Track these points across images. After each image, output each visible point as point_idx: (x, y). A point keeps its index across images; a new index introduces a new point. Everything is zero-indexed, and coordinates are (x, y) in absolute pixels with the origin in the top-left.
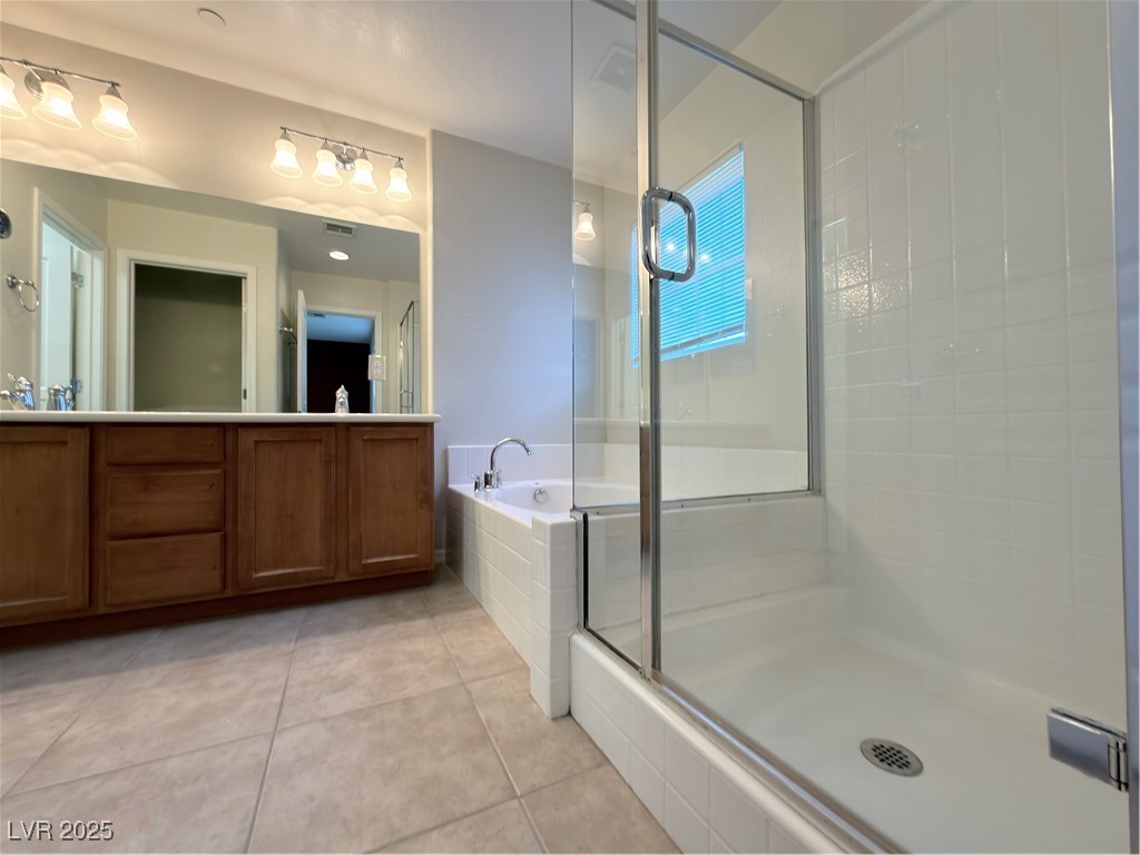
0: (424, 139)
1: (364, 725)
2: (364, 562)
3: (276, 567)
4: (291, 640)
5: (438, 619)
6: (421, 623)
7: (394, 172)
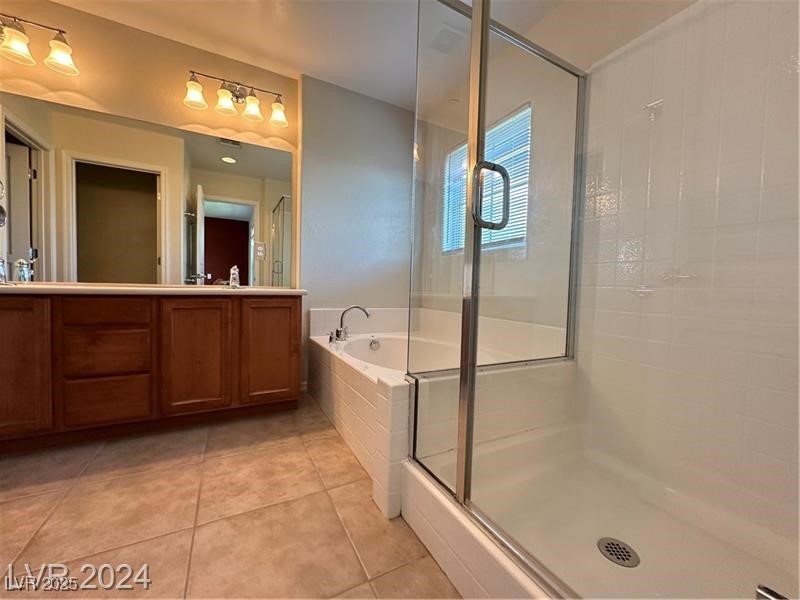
0: (297, 81)
1: (256, 522)
2: (251, 394)
3: (188, 398)
4: (200, 453)
5: (304, 436)
6: (292, 440)
7: (275, 106)
